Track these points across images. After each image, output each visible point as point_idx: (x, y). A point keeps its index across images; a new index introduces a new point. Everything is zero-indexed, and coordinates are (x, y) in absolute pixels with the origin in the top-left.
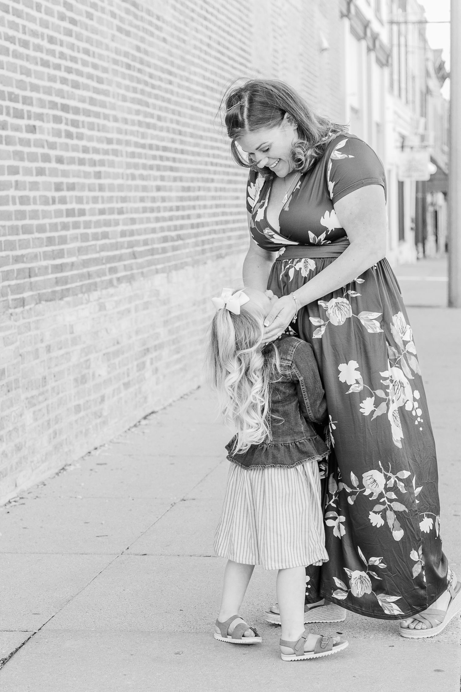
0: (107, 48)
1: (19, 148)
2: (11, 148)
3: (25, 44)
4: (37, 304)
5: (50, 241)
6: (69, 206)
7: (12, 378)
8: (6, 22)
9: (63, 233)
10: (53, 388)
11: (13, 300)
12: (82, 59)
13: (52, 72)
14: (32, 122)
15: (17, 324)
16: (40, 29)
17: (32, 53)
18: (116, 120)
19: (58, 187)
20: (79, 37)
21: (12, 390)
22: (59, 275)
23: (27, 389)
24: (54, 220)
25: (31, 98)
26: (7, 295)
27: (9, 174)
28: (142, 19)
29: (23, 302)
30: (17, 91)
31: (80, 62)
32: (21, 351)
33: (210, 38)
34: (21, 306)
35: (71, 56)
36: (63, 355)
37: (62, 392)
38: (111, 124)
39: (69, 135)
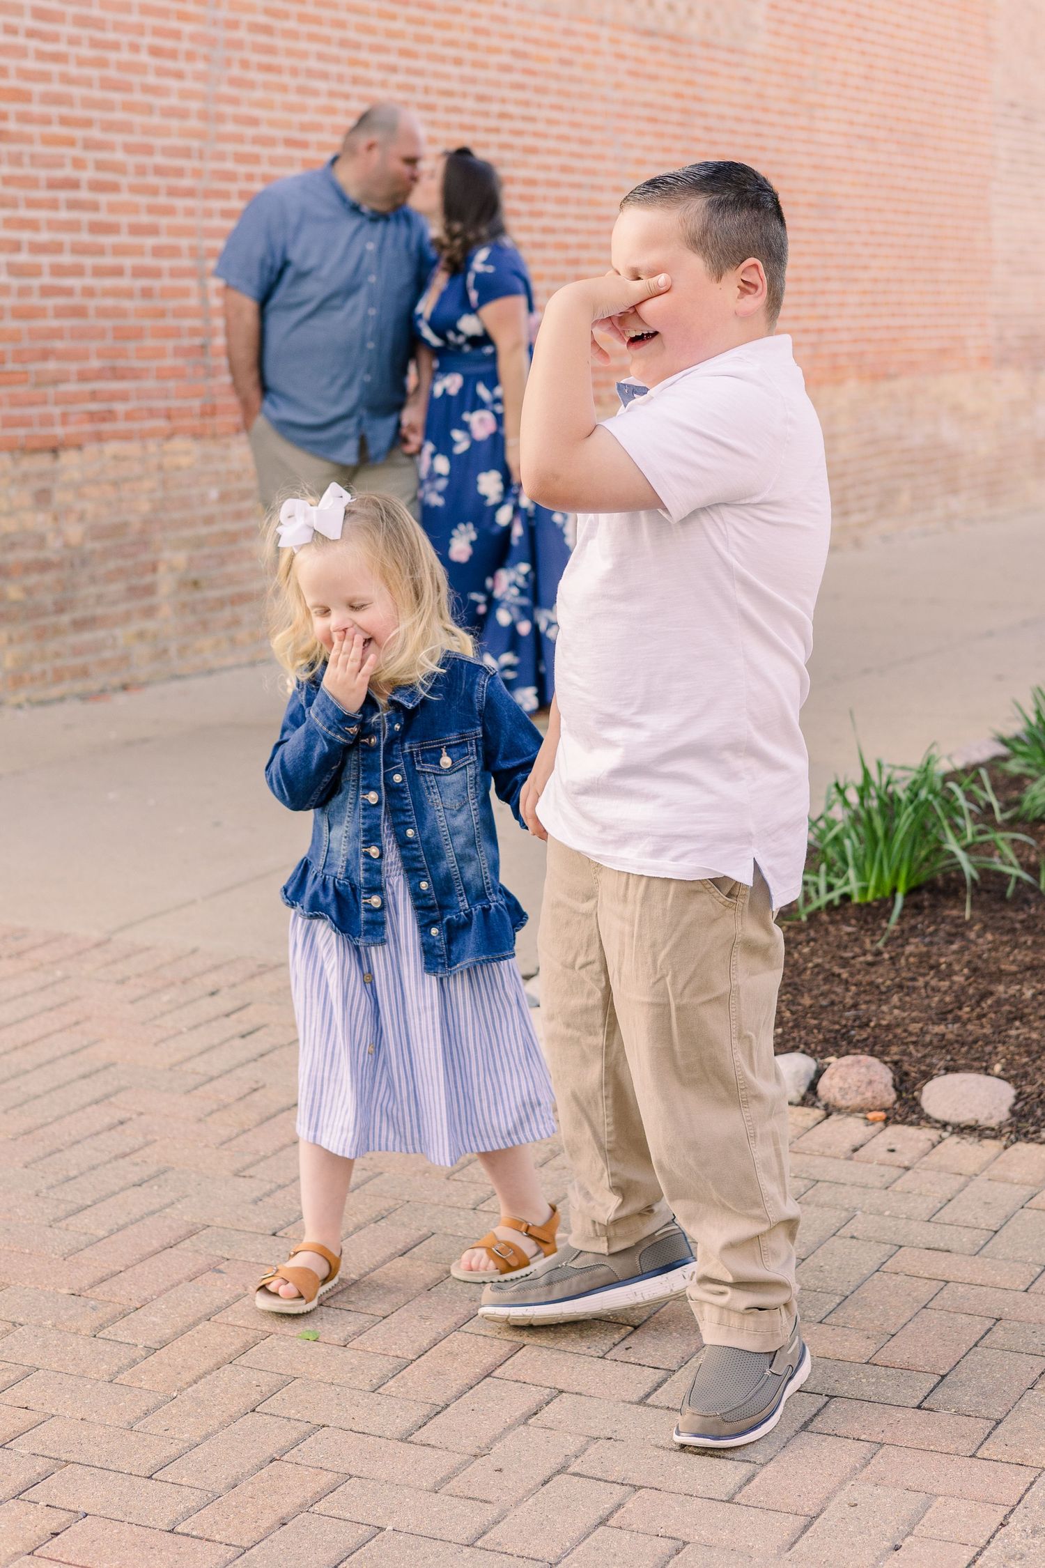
16: (460, 87)
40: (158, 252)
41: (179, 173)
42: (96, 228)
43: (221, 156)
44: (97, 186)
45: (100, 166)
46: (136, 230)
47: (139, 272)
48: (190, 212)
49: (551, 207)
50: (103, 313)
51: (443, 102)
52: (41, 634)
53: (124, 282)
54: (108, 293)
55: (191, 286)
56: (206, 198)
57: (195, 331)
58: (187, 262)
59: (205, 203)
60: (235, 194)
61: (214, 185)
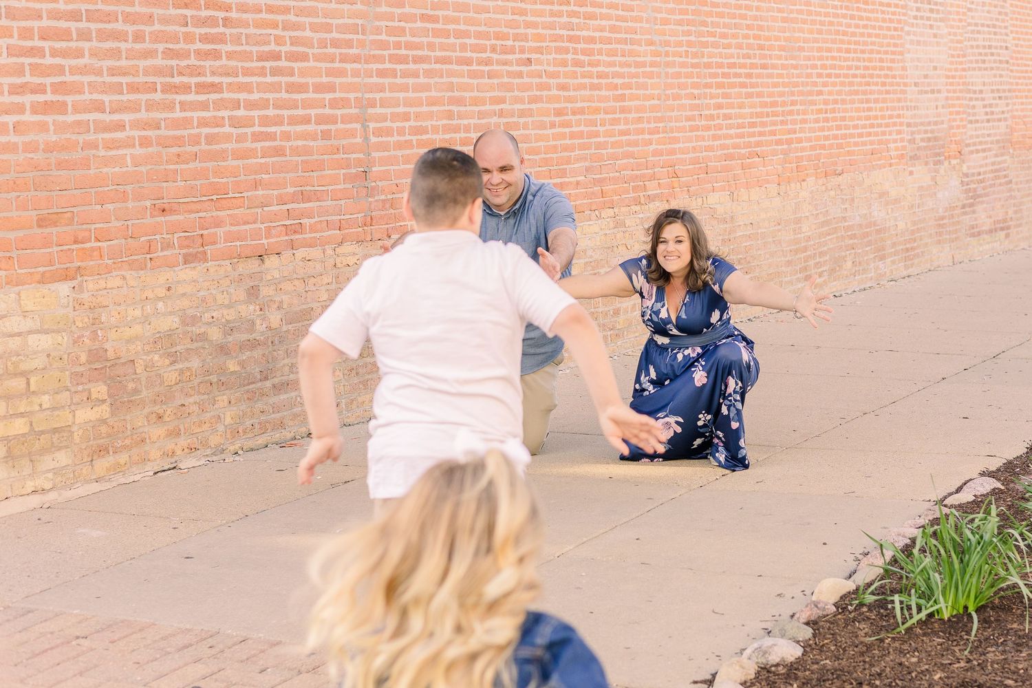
1: (506, 80)
2: (495, 81)
6: (575, 129)
14: (527, 56)
18: (651, 43)
19: (559, 113)
24: (552, 143)
25: (526, 34)
27: (491, 104)
30: (505, 30)
39: (577, 63)
40: (334, 104)
41: (349, 44)
42: (291, 88)
43: (378, 31)
44: (293, 57)
45: (295, 41)
46: (319, 88)
47: (321, 120)
48: (356, 73)
49: (604, 58)
50: (296, 151)
52: (252, 397)
53: (311, 128)
54: (300, 136)
55: (357, 129)
56: (367, 62)
57: (359, 162)
58: (354, 111)
59: (366, 66)
60: (387, 58)
61: (373, 53)
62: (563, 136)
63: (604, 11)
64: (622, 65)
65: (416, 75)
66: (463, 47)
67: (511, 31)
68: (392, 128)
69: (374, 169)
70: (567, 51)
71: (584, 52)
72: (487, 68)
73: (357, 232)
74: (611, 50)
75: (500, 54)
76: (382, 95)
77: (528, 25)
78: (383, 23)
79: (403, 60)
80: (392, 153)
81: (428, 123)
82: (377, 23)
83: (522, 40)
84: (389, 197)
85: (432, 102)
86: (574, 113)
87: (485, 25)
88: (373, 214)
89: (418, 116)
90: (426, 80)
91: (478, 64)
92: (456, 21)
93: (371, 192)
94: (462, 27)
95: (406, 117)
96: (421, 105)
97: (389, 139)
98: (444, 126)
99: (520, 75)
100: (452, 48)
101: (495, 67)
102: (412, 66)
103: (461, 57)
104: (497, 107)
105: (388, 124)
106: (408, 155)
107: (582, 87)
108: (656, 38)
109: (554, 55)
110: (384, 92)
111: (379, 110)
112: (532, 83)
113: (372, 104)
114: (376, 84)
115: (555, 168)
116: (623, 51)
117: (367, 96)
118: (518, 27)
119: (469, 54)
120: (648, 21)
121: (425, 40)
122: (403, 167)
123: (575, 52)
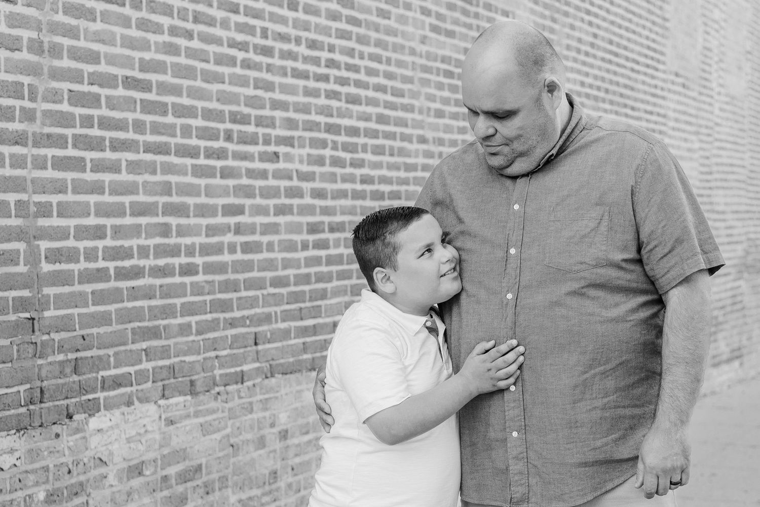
0: (413, 52)
1: (245, 181)
2: (231, 182)
3: (267, 51)
4: (267, 377)
5: (296, 297)
6: (333, 251)
7: (215, 476)
8: (232, 25)
9: (321, 286)
10: (290, 486)
11: (221, 375)
12: (366, 67)
13: (312, 84)
14: (272, 148)
15: (230, 405)
16: (293, 32)
17: (277, 61)
18: (423, 140)
19: (314, 229)
20: (362, 40)
21: (213, 491)
22: (308, 339)
23: (240, 488)
24: (304, 271)
25: (273, 118)
26: (212, 368)
27: (223, 215)
28: (477, 16)
29: (241, 378)
30: (246, 110)
31: (363, 71)
32: (232, 441)
33: (595, 36)
34: (237, 383)
35: (346, 64)
36: (310, 442)
37: (305, 488)
38: (414, 146)
39: (337, 162)
41: (7, 113)
43: (54, 96)
48: (19, 162)
49: (369, 157)
51: (279, 45)
55: (18, 251)
56: (36, 144)
57: (21, 304)
58: (14, 222)
59: (35, 151)
60: (70, 141)
61: (47, 130)
62: (317, 261)
63: (371, 93)
64: (391, 167)
65: (114, 168)
66: (186, 131)
67: (254, 112)
68: (76, 250)
69: (47, 314)
70: (323, 144)
71: (346, 148)
72: (219, 164)
73: (19, 415)
74: (377, 146)
75: (239, 143)
76: (61, 197)
77: (277, 105)
78: (65, 86)
79: (95, 144)
80: (77, 288)
81: (134, 243)
82: (55, 85)
83: (267, 126)
84: (71, 356)
85: (141, 210)
86: (332, 230)
87: (218, 100)
88: (45, 383)
89: (118, 232)
90: (131, 178)
91: (208, 157)
92: (176, 91)
93: (39, 351)
94: (185, 101)
95: (98, 233)
96: (122, 214)
97: (71, 266)
98: (156, 247)
99: (263, 175)
100: (169, 130)
101: (230, 163)
102: (109, 155)
103: (183, 145)
104: (232, 220)
105: (71, 243)
106: (102, 290)
107: (342, 194)
108: (429, 135)
109: (307, 150)
110: (66, 192)
111: (55, 221)
112: (278, 187)
113: (44, 210)
114: (53, 181)
115: (308, 304)
116: (392, 148)
117: (37, 198)
118: (262, 107)
119: (194, 142)
120: (421, 112)
121: (130, 116)
122: (93, 309)
123: (335, 148)
